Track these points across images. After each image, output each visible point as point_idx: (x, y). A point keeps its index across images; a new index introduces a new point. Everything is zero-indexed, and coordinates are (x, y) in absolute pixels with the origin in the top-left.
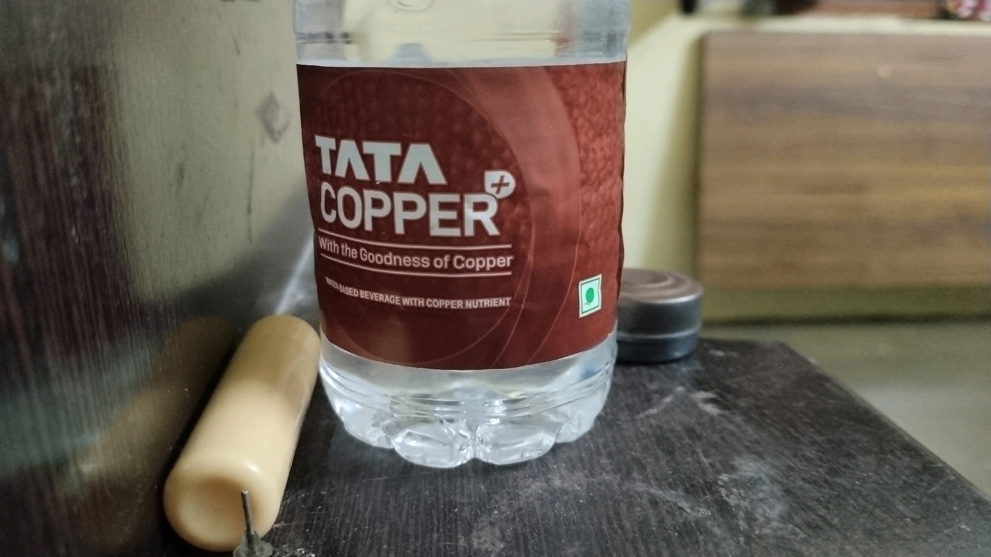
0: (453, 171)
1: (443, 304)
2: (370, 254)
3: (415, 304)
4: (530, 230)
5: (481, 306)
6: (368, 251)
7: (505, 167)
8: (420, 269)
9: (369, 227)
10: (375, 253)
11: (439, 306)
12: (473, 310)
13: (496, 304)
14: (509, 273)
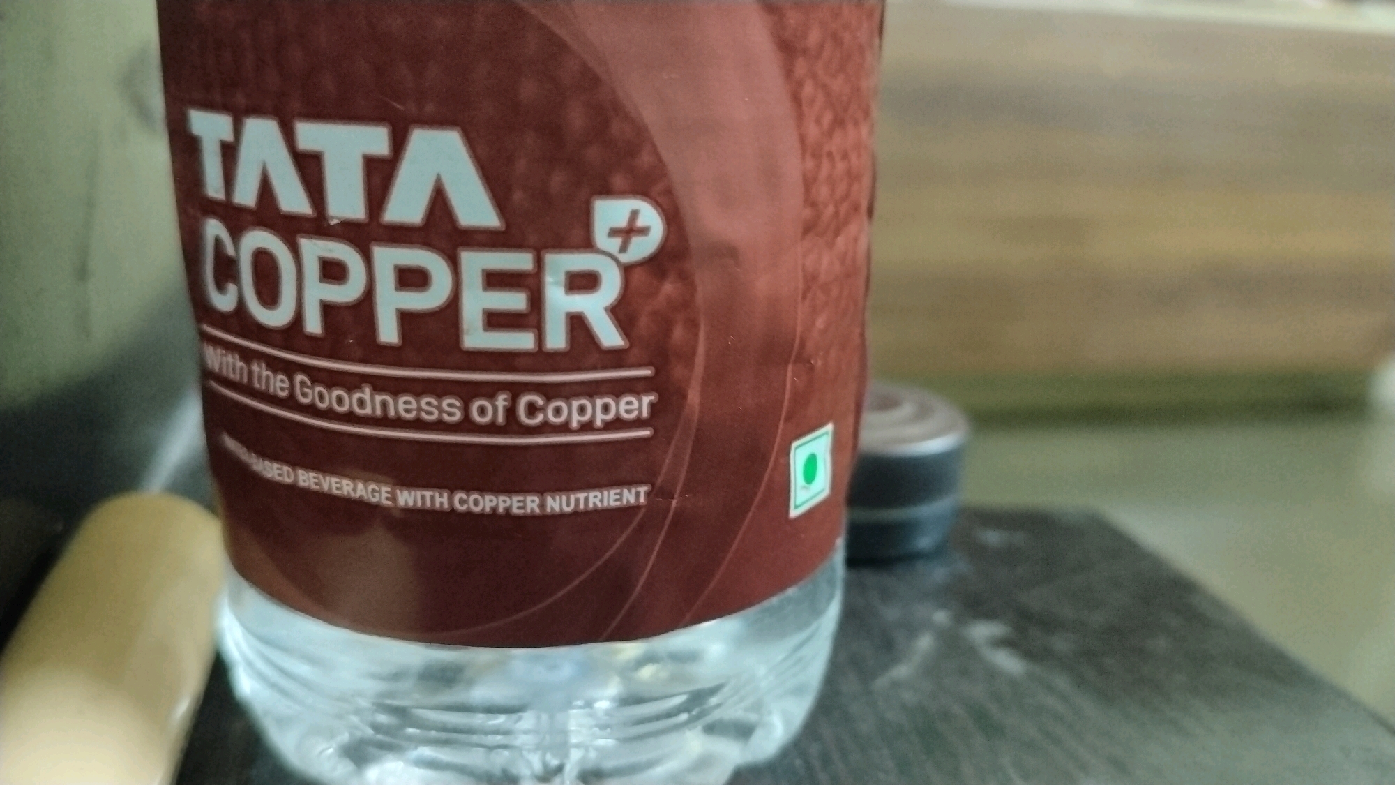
0: (518, 196)
1: (494, 504)
2: (319, 389)
3: (428, 504)
4: (696, 335)
5: (582, 506)
6: (315, 381)
7: (641, 189)
8: (440, 426)
9: (313, 324)
10: (330, 386)
11: (484, 508)
12: (563, 516)
13: (616, 500)
14: (646, 433)
